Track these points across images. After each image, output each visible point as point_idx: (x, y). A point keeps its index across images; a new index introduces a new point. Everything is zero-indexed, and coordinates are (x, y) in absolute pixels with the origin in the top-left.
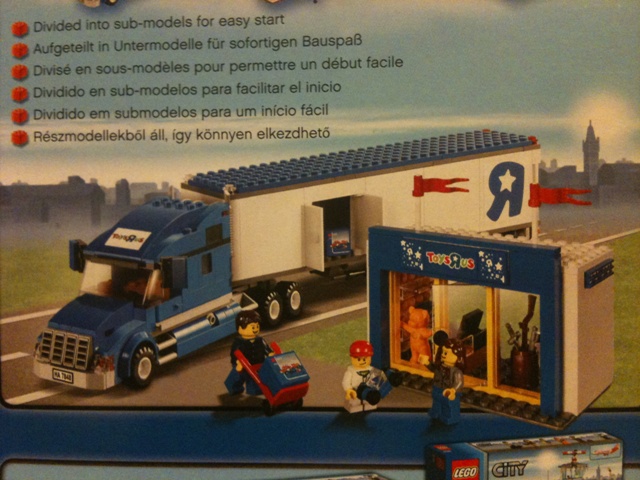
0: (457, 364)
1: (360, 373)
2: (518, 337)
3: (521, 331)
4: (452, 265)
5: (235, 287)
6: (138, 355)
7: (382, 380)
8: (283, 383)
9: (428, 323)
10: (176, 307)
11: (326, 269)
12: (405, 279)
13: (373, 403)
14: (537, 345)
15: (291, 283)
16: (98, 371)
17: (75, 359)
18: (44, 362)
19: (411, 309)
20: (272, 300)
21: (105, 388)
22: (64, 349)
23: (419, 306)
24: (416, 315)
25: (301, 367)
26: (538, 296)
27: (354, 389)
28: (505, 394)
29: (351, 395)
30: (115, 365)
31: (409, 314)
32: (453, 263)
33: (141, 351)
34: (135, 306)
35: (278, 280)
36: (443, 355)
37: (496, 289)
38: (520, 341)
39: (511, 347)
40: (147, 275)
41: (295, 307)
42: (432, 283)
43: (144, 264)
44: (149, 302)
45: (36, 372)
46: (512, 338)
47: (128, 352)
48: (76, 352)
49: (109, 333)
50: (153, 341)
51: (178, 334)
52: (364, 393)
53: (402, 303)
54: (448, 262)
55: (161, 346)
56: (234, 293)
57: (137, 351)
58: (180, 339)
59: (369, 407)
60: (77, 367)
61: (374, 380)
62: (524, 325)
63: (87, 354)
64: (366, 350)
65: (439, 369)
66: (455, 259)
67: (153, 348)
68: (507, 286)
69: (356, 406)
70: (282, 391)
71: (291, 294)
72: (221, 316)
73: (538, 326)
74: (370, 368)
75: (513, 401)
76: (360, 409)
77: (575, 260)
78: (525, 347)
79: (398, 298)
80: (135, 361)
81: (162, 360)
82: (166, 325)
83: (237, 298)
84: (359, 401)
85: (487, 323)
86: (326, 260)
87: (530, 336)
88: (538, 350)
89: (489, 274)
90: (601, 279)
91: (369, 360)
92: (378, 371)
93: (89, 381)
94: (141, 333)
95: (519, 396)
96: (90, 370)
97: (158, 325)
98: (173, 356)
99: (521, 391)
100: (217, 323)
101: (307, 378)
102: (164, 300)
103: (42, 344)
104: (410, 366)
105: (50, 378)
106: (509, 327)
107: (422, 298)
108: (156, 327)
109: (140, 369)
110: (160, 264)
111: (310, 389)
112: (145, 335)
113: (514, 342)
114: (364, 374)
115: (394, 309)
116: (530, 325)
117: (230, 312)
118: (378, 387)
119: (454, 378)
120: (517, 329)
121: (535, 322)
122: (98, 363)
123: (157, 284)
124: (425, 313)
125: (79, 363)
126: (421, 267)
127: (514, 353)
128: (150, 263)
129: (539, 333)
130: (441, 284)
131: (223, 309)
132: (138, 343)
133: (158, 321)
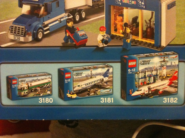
0: (130, 32)
1: (102, 36)
2: (148, 24)
3: (149, 22)
4: (129, 3)
5: (66, 11)
6: (38, 32)
7: (109, 38)
8: (80, 39)
9: (122, 21)
10: (49, 17)
11: (92, 5)
12: (116, 8)
13: (106, 44)
14: (154, 26)
15: (82, 10)
16: (27, 36)
17: (20, 33)
18: (11, 34)
19: (117, 16)
20: (77, 15)
21: (29, 41)
22: (17, 30)
23: (119, 15)
24: (119, 18)
25: (85, 34)
26: (154, 12)
27: (101, 40)
28: (144, 40)
29: (100, 42)
30: (32, 34)
31: (117, 18)
32: (130, 2)
33: (39, 30)
34: (37, 17)
35: (79, 9)
36: (126, 30)
37: (142, 10)
38: (149, 25)
39: (146, 27)
40: (40, 8)
41: (83, 16)
42: (123, 8)
43: (39, 5)
44: (41, 16)
45: (9, 37)
46: (146, 24)
47: (36, 31)
48: (21, 31)
49: (30, 25)
50: (42, 27)
51: (50, 25)
52: (104, 41)
53: (115, 15)
54: (128, 2)
55: (45, 29)
56: (66, 13)
57: (38, 30)
58: (50, 27)
59: (105, 45)
60: (21, 35)
61: (106, 37)
62: (150, 20)
63: (24, 32)
64: (104, 29)
65: (125, 34)
66: (130, 1)
67: (43, 29)
68: (145, 9)
69: (101, 45)
70: (80, 41)
71: (82, 13)
72: (62, 20)
73: (154, 21)
74: (105, 34)
75: (147, 43)
76: (102, 46)
77: (165, 1)
78: (150, 27)
79: (113, 13)
80: (37, 33)
81: (45, 33)
82: (46, 23)
83: (67, 14)
84: (102, 44)
85: (139, 20)
86: (92, 3)
87: (152, 23)
88: (154, 27)
89: (140, 5)
90: (172, 7)
91: (105, 32)
92: (108, 35)
93: (24, 39)
94: (39, 25)
95: (148, 41)
96: (24, 36)
97: (44, 23)
98: (48, 32)
99: (149, 40)
100: (61, 22)
101: (87, 38)
102: (45, 15)
103: (11, 29)
104: (117, 33)
105: (13, 39)
106: (146, 21)
107: (121, 13)
108: (43, 23)
109: (39, 36)
110: (44, 5)
111: (88, 40)
112: (40, 26)
113: (147, 25)
114: (103, 36)
115: (112, 17)
116: (152, 20)
117: (65, 19)
118: (107, 40)
119: (129, 37)
120: (148, 22)
121: (153, 19)
122: (27, 34)
123: (43, 11)
124: (121, 17)
125: (22, 34)
126: (120, 4)
127: (147, 29)
128: (41, 5)
129: (154, 23)
130: (126, 9)
131: (63, 18)
132: (38, 28)
133: (44, 22)
